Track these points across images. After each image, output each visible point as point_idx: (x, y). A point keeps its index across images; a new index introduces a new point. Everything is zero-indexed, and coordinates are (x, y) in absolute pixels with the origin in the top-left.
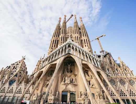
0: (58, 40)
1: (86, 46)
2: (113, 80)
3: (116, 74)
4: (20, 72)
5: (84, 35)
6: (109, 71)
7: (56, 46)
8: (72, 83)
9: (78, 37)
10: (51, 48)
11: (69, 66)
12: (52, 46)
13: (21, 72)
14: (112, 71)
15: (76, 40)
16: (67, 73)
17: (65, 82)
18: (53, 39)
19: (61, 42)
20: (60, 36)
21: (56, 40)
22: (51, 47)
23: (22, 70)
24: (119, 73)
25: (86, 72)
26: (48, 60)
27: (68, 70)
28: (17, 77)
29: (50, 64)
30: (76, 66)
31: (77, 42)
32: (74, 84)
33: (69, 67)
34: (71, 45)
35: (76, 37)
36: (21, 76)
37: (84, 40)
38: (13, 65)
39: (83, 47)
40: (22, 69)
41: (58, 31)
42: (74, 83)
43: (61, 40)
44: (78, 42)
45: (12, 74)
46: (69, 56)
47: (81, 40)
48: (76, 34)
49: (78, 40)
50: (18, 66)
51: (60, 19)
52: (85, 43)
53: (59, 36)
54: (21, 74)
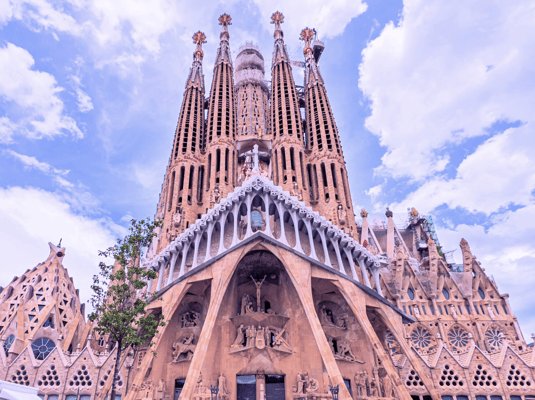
0: (202, 169)
1: (327, 196)
2: (425, 331)
3: (439, 307)
4: (61, 311)
5: (320, 142)
6: (412, 297)
7: (194, 199)
8: (272, 346)
9: (292, 150)
10: (178, 208)
11: (259, 284)
12: (180, 200)
13: (62, 307)
14: (424, 296)
15: (284, 167)
16: (250, 312)
17: (244, 344)
18: (180, 164)
19: (218, 180)
20: (211, 149)
21: (192, 169)
22: (175, 204)
23: (66, 302)
24: (450, 305)
25: (324, 307)
26: (173, 262)
27: (256, 299)
28: (53, 327)
29: (184, 283)
30: (284, 286)
31: (290, 178)
32: (281, 352)
33: (258, 291)
34: (267, 201)
35: (283, 150)
36: (65, 323)
37: (323, 166)
38: (24, 283)
39: (314, 203)
40: (65, 296)
41: (195, 118)
42: (280, 349)
43: (218, 169)
44: (294, 179)
45: (31, 316)
46: (260, 248)
47: (309, 167)
48: (283, 138)
49: (293, 168)
50: (43, 284)
51: (199, 38)
52: (325, 184)
53: (203, 147)
54: (65, 317)
